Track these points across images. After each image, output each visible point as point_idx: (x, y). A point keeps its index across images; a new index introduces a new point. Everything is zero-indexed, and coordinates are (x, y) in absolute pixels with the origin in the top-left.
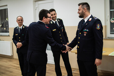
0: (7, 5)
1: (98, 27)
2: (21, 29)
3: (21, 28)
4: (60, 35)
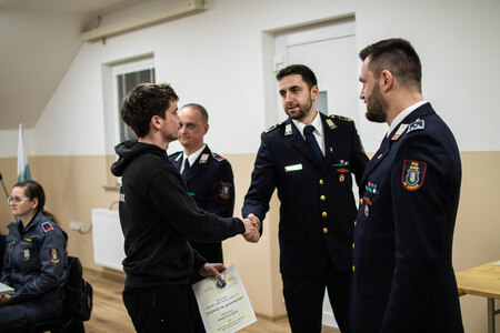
0: (150, 56)
1: (413, 175)
2: (191, 163)
3: (192, 159)
4: (323, 197)
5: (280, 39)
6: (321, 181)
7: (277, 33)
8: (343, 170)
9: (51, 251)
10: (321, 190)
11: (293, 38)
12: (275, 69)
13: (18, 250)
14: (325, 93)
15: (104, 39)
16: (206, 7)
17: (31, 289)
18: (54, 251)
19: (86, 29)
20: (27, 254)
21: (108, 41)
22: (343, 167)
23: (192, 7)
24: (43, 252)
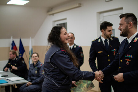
4: (109, 60)
5: (102, 15)
6: (108, 55)
7: (101, 13)
8: (115, 52)
9: (42, 71)
10: (108, 58)
11: (105, 14)
12: (100, 22)
13: (34, 71)
14: (114, 29)
15: (53, 14)
16: (81, 6)
17: (37, 81)
18: (43, 71)
19: (48, 11)
20: (36, 72)
21: (55, 15)
22: (115, 51)
23: (77, 6)
24: (40, 71)
